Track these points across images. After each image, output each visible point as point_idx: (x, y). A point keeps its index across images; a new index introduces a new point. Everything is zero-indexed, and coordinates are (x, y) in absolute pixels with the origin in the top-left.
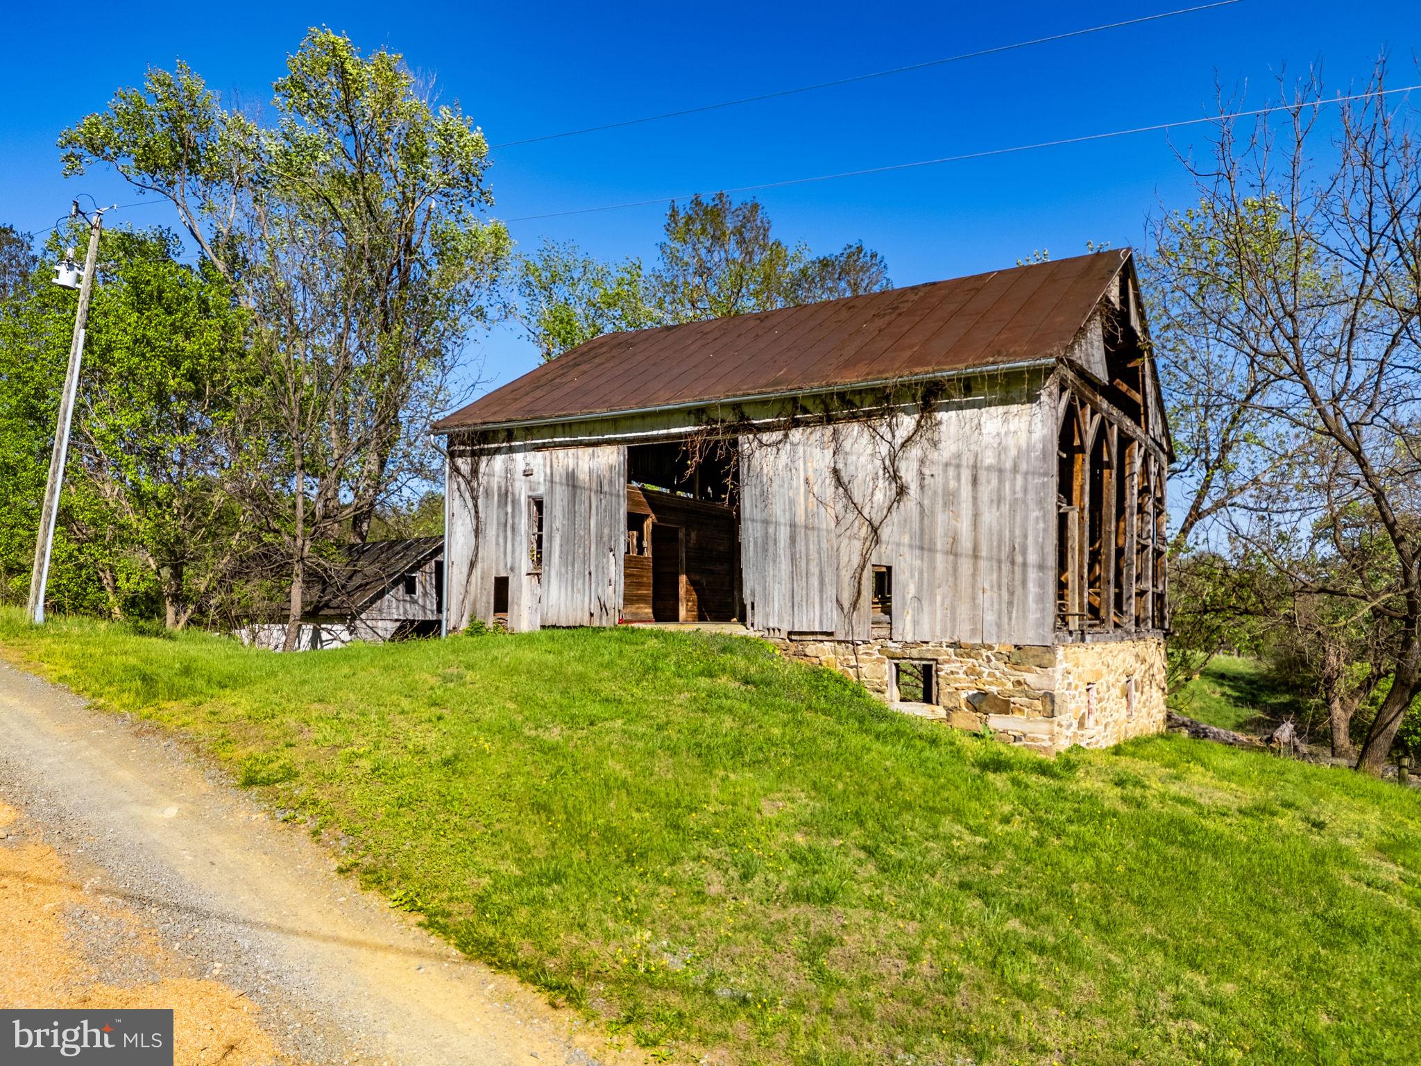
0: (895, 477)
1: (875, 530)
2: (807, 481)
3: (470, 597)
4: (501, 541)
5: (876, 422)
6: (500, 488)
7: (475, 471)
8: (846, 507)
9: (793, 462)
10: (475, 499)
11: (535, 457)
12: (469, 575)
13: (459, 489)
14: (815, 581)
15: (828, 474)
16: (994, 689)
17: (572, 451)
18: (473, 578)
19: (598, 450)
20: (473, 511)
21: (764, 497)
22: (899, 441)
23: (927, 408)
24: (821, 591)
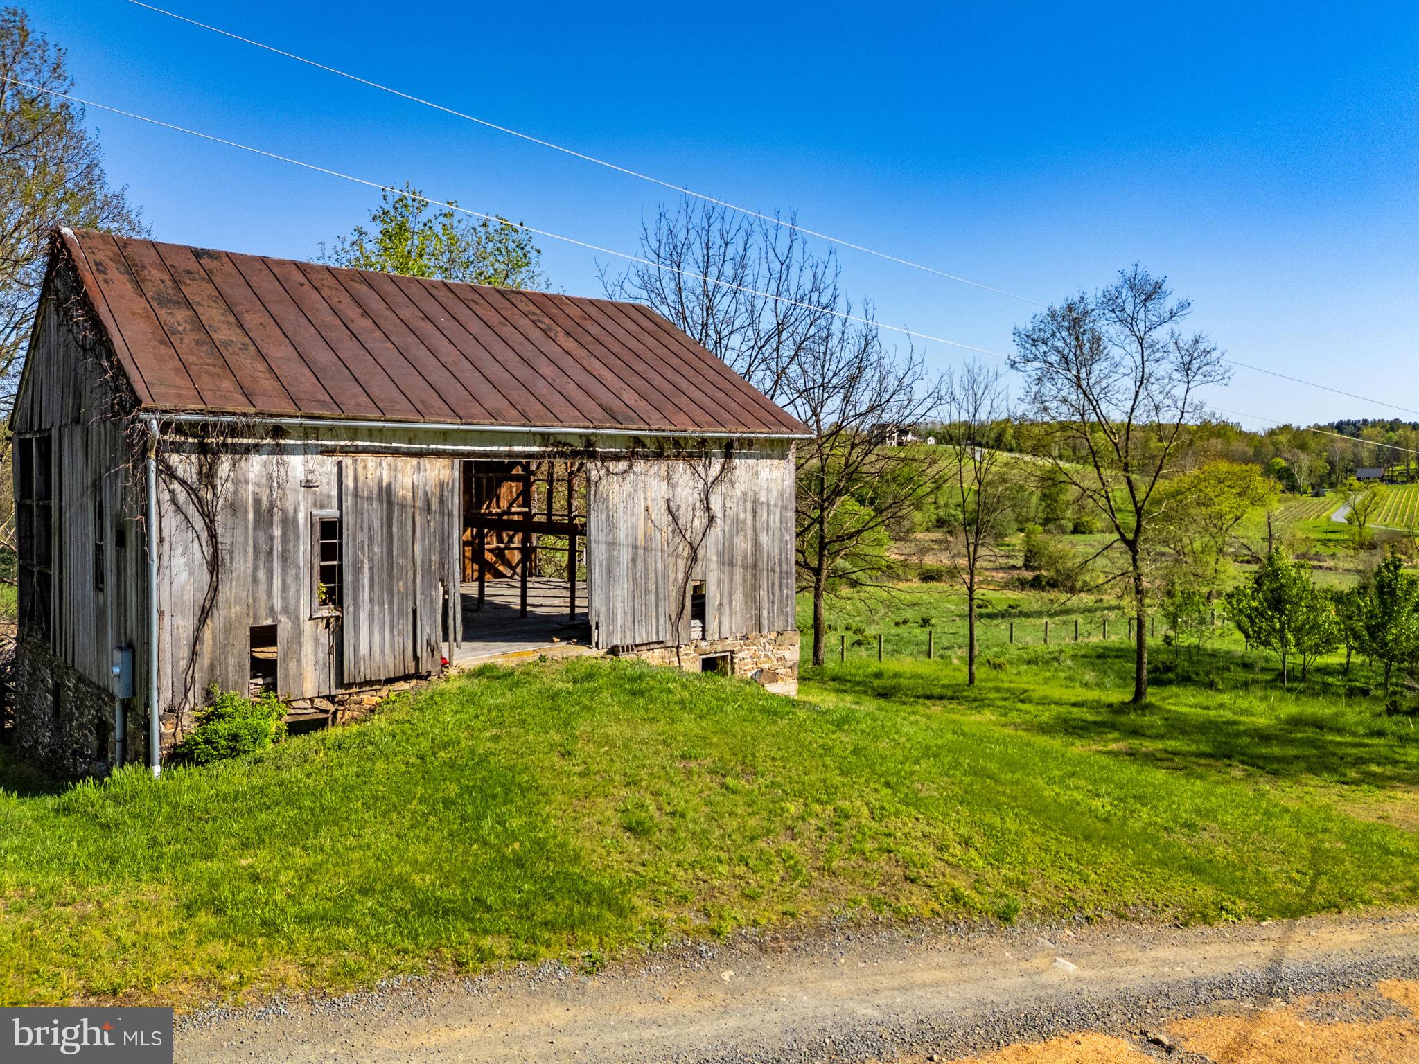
0: (708, 508)
1: (695, 552)
2: (647, 509)
3: (205, 660)
4: (262, 575)
5: (695, 461)
6: (257, 502)
7: (208, 476)
8: (674, 532)
9: (636, 491)
10: (208, 516)
11: (322, 464)
12: (199, 629)
13: (174, 501)
14: (652, 598)
15: (662, 504)
16: (766, 666)
17: (387, 460)
18: (207, 634)
19: (426, 462)
20: (204, 536)
21: (611, 525)
22: (710, 479)
23: (728, 456)
24: (657, 606)
